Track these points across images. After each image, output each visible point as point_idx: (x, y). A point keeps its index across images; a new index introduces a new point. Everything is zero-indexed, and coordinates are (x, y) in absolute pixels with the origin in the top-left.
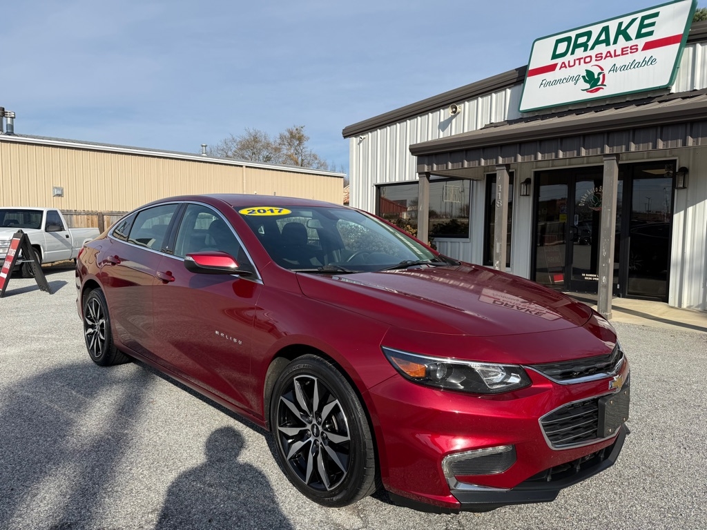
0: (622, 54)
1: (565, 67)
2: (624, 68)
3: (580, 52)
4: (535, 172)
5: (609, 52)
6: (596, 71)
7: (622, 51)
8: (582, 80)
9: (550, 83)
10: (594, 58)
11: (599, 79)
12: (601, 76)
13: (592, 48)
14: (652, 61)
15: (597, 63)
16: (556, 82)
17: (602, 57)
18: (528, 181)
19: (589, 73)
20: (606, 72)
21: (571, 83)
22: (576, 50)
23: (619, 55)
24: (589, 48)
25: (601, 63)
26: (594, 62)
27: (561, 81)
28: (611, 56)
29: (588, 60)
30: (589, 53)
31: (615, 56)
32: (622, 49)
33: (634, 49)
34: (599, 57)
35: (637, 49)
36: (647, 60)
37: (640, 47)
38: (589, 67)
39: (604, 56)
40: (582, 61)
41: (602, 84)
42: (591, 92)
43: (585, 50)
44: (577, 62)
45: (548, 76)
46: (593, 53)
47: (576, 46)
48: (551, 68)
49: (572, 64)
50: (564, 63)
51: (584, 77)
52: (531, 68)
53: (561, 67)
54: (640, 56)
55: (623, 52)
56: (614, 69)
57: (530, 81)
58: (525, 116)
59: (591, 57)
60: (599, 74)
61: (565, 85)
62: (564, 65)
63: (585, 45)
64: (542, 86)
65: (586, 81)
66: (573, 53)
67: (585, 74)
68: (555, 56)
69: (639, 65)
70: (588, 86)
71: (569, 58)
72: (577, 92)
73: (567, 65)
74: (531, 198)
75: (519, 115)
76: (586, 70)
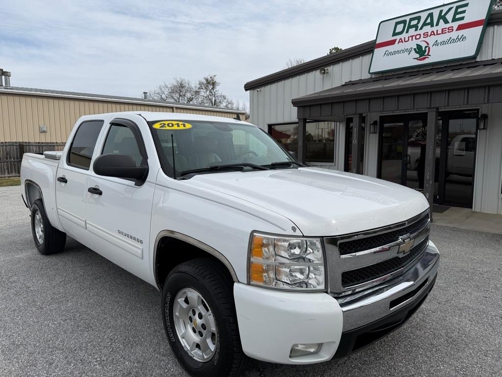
0: (442, 33)
2: (443, 43)
3: (412, 31)
4: (381, 117)
5: (433, 32)
6: (424, 45)
8: (413, 51)
9: (391, 54)
10: (422, 36)
11: (425, 50)
12: (427, 49)
13: (421, 28)
14: (463, 38)
15: (424, 39)
16: (395, 53)
17: (428, 35)
18: (375, 123)
19: (419, 46)
20: (430, 46)
21: (406, 53)
22: (410, 30)
23: (440, 34)
24: (419, 28)
25: (427, 39)
26: (422, 39)
27: (399, 52)
28: (434, 34)
29: (418, 37)
30: (418, 32)
31: (437, 34)
32: (442, 29)
33: (451, 29)
34: (426, 35)
35: (453, 30)
36: (459, 37)
37: (455, 28)
38: (419, 42)
40: (414, 37)
41: (428, 55)
42: (420, 60)
43: (416, 30)
44: (410, 38)
45: (390, 48)
46: (422, 32)
47: (410, 27)
48: (392, 43)
49: (406, 40)
50: (401, 39)
51: (415, 49)
52: (378, 42)
53: (399, 42)
54: (454, 35)
55: (443, 31)
56: (436, 44)
57: (376, 51)
58: (373, 76)
59: (420, 35)
60: (426, 47)
61: (402, 55)
62: (401, 41)
63: (416, 26)
64: (386, 55)
65: (416, 52)
66: (407, 32)
67: (416, 47)
68: (395, 34)
69: (454, 41)
70: (418, 56)
71: (402, 36)
72: (410, 60)
73: (403, 40)
74: (377, 135)
75: (369, 76)
76: (417, 44)
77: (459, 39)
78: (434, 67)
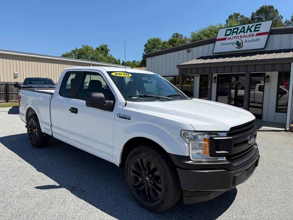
0: (249, 37)
1: (230, 39)
2: (249, 41)
3: (234, 34)
4: (218, 75)
5: (244, 35)
6: (240, 41)
7: (249, 36)
8: (235, 44)
9: (224, 44)
10: (239, 37)
11: (241, 44)
12: (242, 43)
13: (239, 34)
14: (259, 40)
15: (240, 39)
16: (226, 44)
17: (242, 37)
18: (215, 78)
19: (238, 42)
20: (243, 42)
21: (232, 45)
22: (233, 34)
23: (248, 37)
24: (238, 33)
25: (242, 39)
26: (239, 38)
28: (245, 37)
29: (237, 37)
30: (238, 35)
31: (247, 37)
32: (249, 35)
33: (253, 35)
34: (241, 37)
35: (254, 35)
36: (257, 39)
37: (255, 35)
38: (238, 40)
39: (243, 36)
40: (235, 37)
41: (242, 46)
42: (238, 48)
43: (237, 34)
44: (234, 38)
45: (224, 42)
46: (239, 35)
47: (233, 32)
48: (225, 39)
49: (232, 38)
50: (229, 38)
51: (236, 43)
52: (217, 38)
53: (228, 39)
54: (255, 38)
56: (246, 41)
57: (217, 42)
58: (214, 55)
59: (238, 36)
60: (241, 43)
61: (229, 45)
62: (229, 39)
63: (236, 32)
64: (221, 45)
65: (236, 44)
66: (232, 35)
67: (236, 42)
68: (226, 35)
69: (254, 41)
70: (237, 46)
71: (230, 36)
72: (233, 48)
73: (230, 38)
74: (216, 83)
75: (212, 54)
76: (237, 41)
77: (257, 40)
78: (245, 52)
